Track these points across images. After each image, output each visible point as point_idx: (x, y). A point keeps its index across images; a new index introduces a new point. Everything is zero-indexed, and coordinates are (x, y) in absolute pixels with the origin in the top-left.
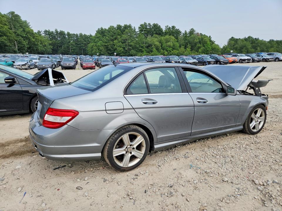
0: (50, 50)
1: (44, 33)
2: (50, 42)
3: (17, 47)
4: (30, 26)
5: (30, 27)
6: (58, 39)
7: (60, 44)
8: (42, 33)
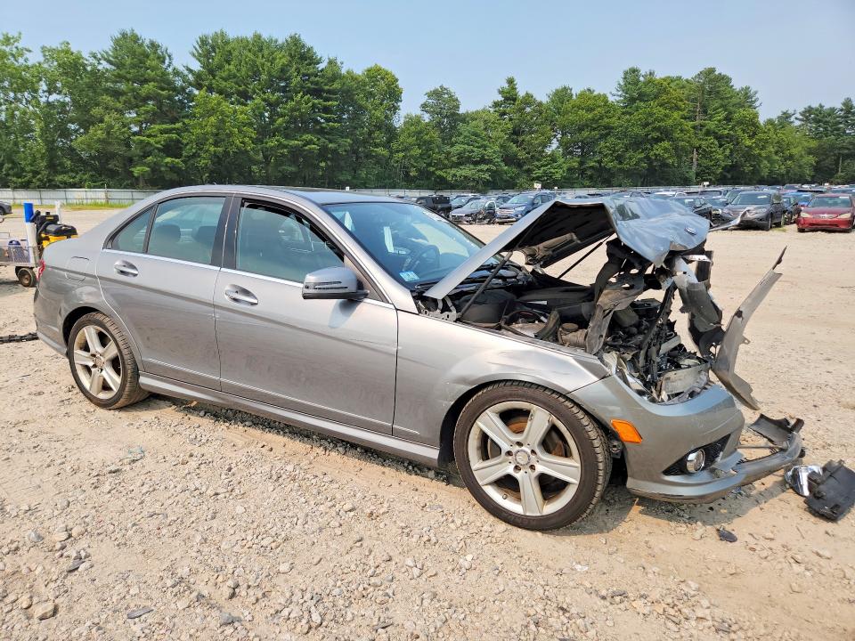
0: (808, 172)
1: (801, 117)
2: (814, 144)
3: (694, 168)
4: (755, 101)
5: (757, 104)
6: (848, 132)
7: (848, 149)
8: (792, 119)
